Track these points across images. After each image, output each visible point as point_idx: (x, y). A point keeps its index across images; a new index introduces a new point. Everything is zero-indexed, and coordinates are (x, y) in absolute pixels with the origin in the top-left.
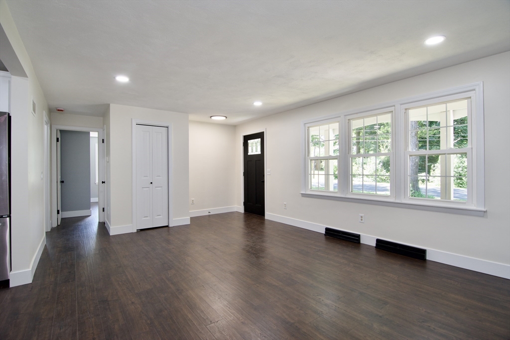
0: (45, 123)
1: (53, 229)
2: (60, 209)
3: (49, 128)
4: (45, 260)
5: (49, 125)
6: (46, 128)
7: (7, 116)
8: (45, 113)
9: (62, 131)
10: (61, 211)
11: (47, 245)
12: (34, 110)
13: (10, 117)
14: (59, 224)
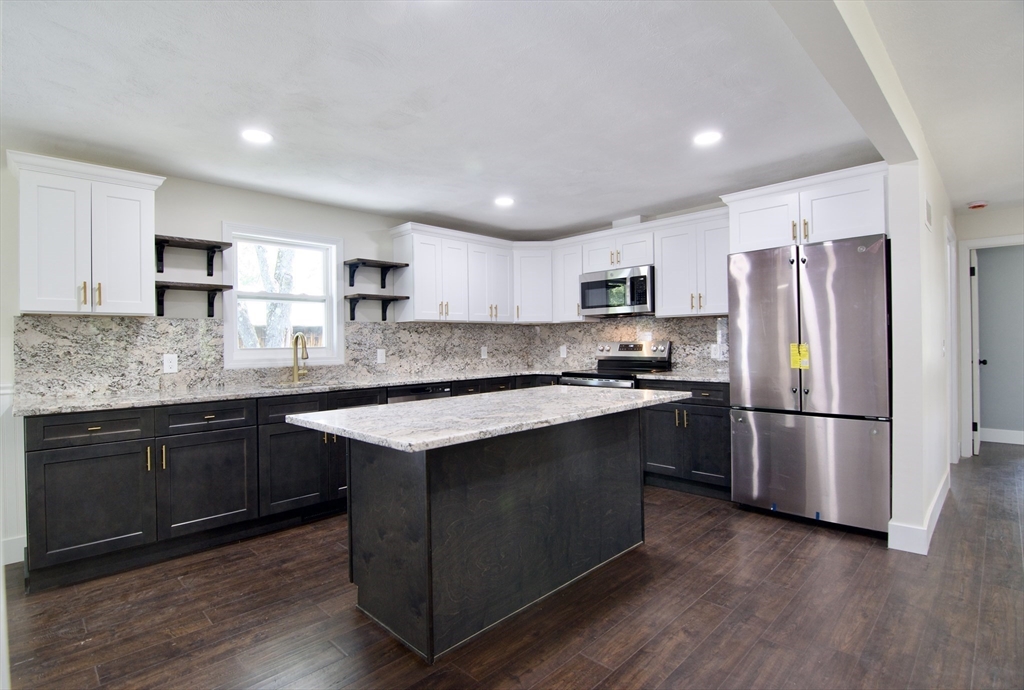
0: (947, 241)
1: (962, 461)
2: (978, 420)
3: (954, 249)
4: (950, 521)
5: (954, 243)
6: (949, 250)
7: (883, 241)
8: (947, 221)
9: (980, 252)
10: (981, 426)
11: (954, 491)
12: (929, 219)
13: (888, 243)
14: (976, 453)
